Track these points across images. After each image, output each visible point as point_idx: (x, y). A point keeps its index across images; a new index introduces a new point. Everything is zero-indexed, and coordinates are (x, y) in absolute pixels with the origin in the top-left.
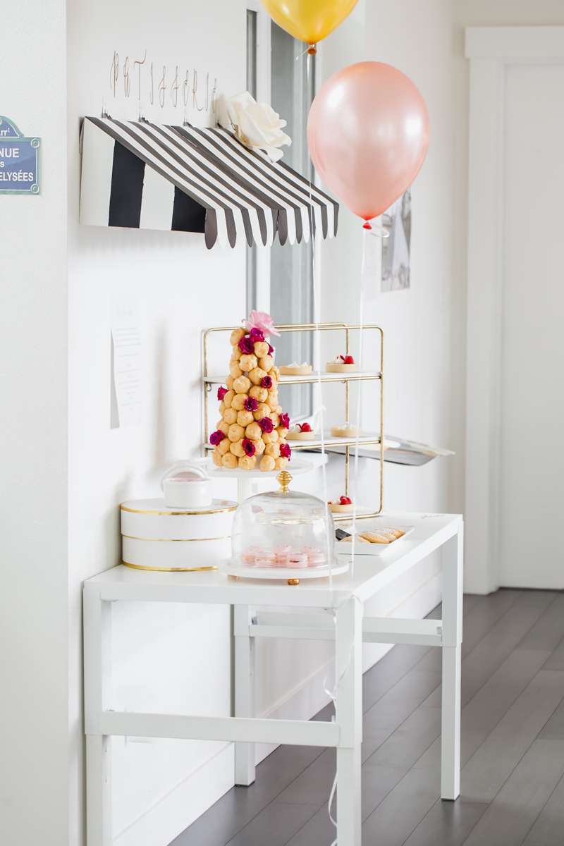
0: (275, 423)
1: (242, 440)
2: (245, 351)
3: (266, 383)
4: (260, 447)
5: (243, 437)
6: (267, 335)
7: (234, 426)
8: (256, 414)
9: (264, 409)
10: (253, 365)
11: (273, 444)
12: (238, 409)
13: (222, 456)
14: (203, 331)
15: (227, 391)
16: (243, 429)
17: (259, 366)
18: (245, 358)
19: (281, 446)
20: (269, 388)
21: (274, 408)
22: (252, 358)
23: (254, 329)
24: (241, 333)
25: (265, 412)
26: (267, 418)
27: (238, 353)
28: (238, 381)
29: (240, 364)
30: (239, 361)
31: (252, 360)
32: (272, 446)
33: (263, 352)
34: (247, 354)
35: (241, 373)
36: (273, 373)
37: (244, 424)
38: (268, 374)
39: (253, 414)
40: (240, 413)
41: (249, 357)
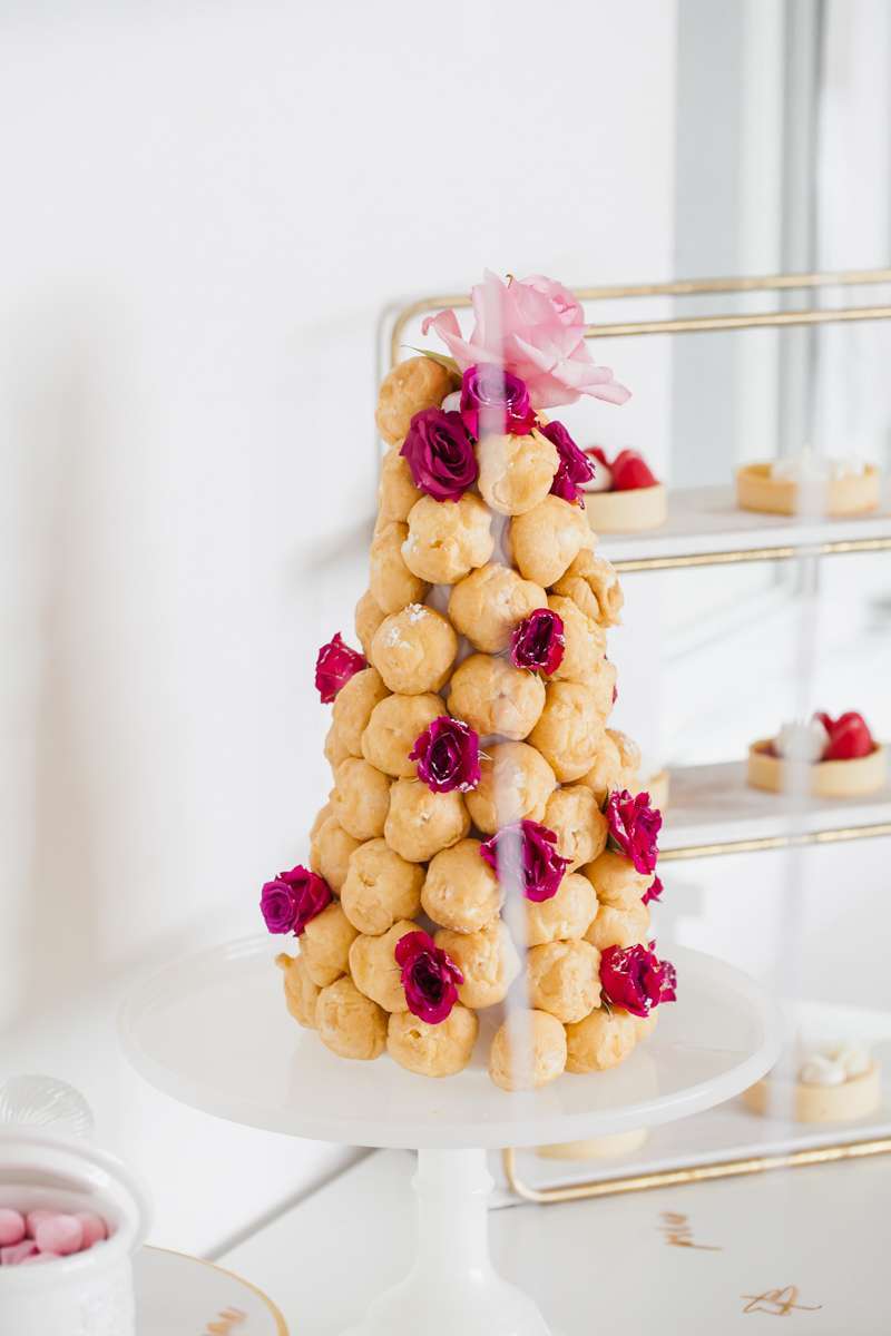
0: (576, 837)
1: (403, 929)
2: (427, 481)
3: (535, 643)
4: (487, 972)
5: (408, 911)
6: (552, 395)
7: (366, 857)
8: (477, 805)
9: (519, 778)
10: (465, 553)
11: (559, 951)
12: (393, 771)
15: (360, 663)
16: (406, 877)
18: (430, 517)
19: (608, 955)
20: (549, 670)
21: (573, 770)
22: (466, 520)
24: (428, 379)
25: (522, 793)
26: (531, 822)
27: (401, 489)
28: (391, 632)
29: (406, 546)
30: (404, 526)
31: (464, 531)
32: (557, 965)
33: (521, 489)
34: (440, 498)
35: (409, 589)
37: (417, 854)
38: (550, 592)
39: (464, 801)
40: (400, 792)
41: (450, 511)
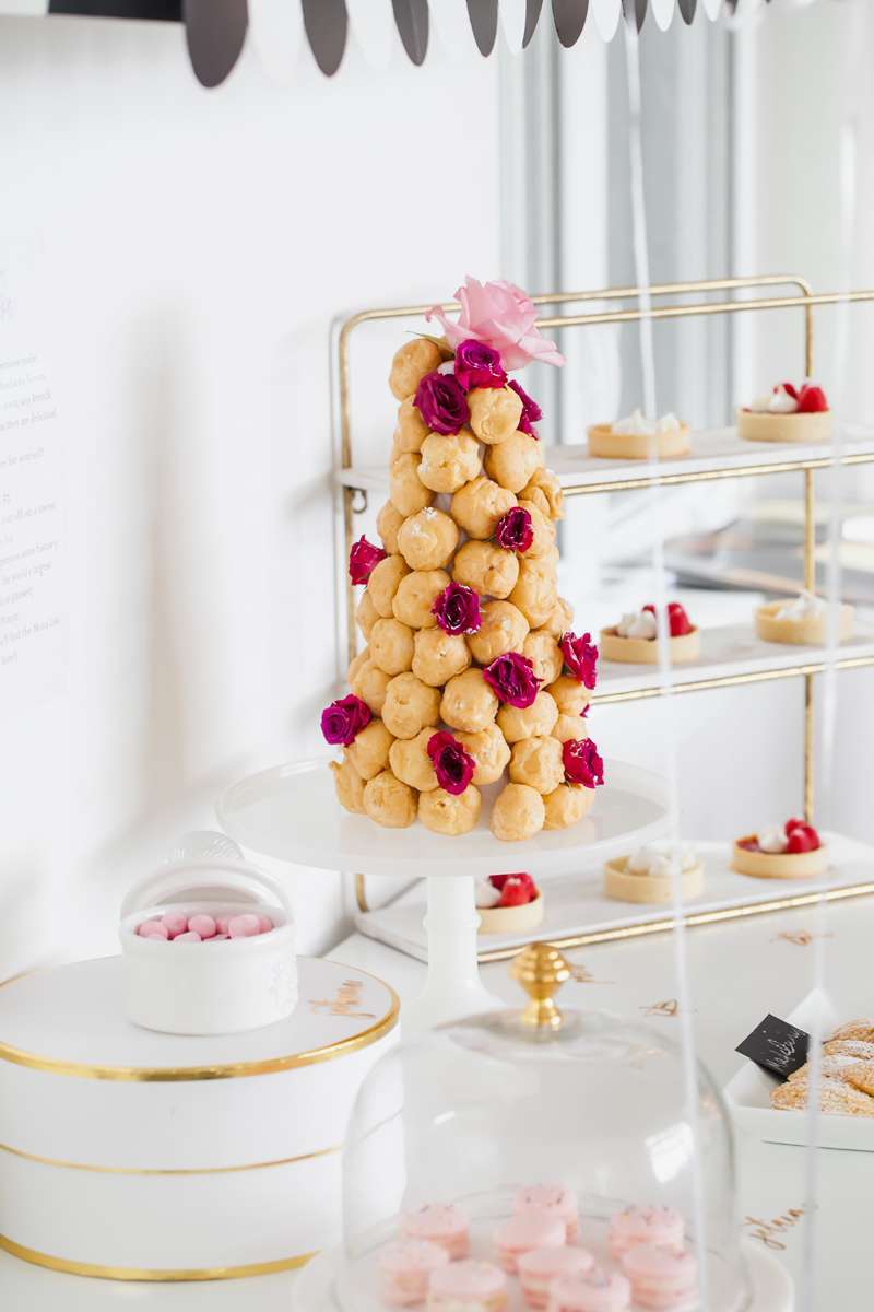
0: (545, 668)
1: (429, 734)
2: (436, 421)
3: (513, 531)
4: (489, 758)
5: (433, 719)
6: (516, 361)
7: (400, 685)
8: (477, 644)
9: (506, 624)
10: (464, 470)
11: (536, 744)
12: (415, 624)
13: (365, 782)
14: (336, 320)
15: (382, 554)
16: (430, 696)
17: (490, 472)
18: (438, 448)
19: (568, 747)
20: (522, 549)
21: (540, 619)
22: (464, 448)
23: (470, 342)
24: (428, 354)
25: (508, 634)
26: (513, 655)
27: (414, 429)
28: (413, 528)
29: (421, 468)
30: (418, 455)
31: (462, 455)
32: (535, 753)
33: (501, 426)
34: (444, 433)
35: (423, 498)
36: (540, 493)
37: (437, 681)
38: (519, 496)
39: (467, 642)
40: (422, 640)
41: (452, 442)
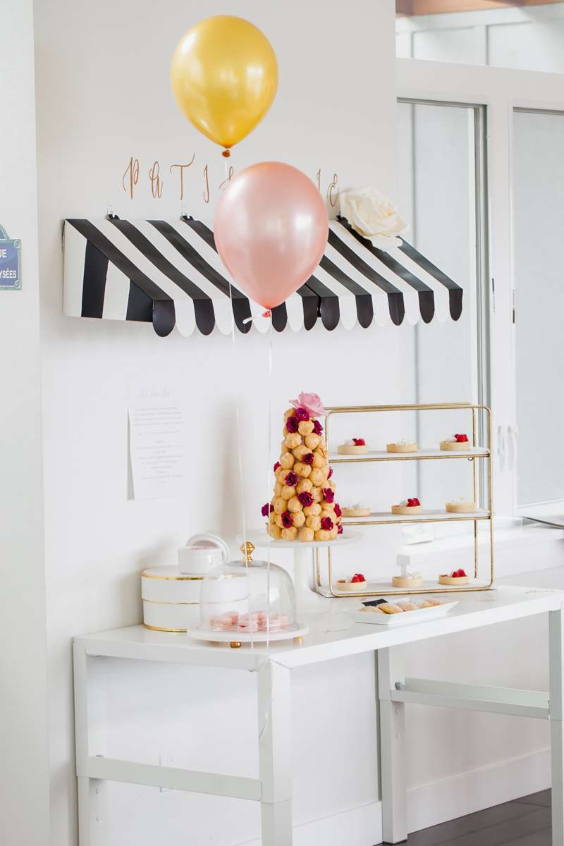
0: (316, 496)
1: (284, 512)
2: (291, 430)
3: (308, 459)
4: (299, 519)
5: (285, 509)
6: (314, 414)
7: (279, 500)
8: (298, 489)
9: (305, 484)
10: (295, 443)
11: (313, 517)
12: (283, 483)
16: (285, 502)
17: (304, 443)
18: (291, 436)
19: (323, 519)
20: (311, 464)
21: (317, 484)
22: (296, 436)
23: (300, 409)
24: (291, 412)
25: (306, 487)
26: (306, 492)
27: (286, 432)
28: (285, 458)
29: (286, 442)
30: (286, 438)
31: (296, 439)
32: (313, 520)
33: (306, 430)
34: (292, 433)
35: (287, 450)
36: (318, 450)
37: (286, 498)
38: (313, 451)
39: (295, 489)
40: (284, 487)
41: (293, 435)
